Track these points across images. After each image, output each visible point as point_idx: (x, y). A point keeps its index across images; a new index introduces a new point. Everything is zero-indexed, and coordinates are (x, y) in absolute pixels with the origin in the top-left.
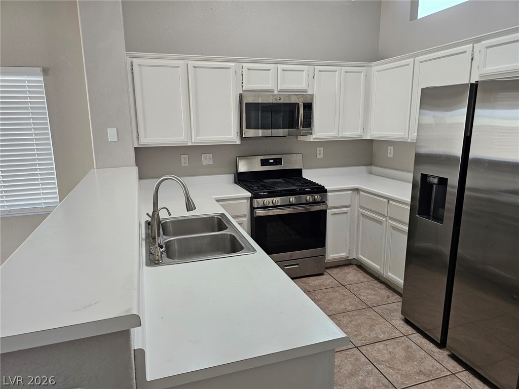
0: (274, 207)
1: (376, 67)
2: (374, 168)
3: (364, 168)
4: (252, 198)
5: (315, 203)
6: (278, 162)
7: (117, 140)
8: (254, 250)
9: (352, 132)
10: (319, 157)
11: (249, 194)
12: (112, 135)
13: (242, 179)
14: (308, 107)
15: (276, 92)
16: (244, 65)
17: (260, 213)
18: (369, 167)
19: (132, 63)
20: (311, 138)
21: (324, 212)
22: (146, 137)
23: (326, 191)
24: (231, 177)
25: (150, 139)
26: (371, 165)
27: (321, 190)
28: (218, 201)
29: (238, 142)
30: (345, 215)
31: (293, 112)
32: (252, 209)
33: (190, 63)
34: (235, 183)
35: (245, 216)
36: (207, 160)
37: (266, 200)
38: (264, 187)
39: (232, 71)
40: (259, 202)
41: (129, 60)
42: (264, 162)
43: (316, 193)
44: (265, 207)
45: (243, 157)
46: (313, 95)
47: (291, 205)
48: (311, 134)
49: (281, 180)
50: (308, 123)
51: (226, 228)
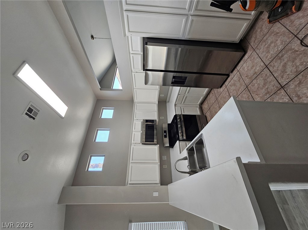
0: (182, 132)
1: (136, 100)
2: (167, 101)
3: (167, 104)
4: (180, 140)
5: (180, 118)
6: (165, 132)
7: (158, 193)
8: (202, 134)
9: (155, 107)
10: (163, 118)
11: (178, 141)
12: (156, 194)
13: (172, 145)
14: (147, 121)
15: (142, 132)
16: (132, 142)
17: (185, 138)
18: (167, 102)
19: (130, 184)
20: (157, 120)
21: (183, 115)
22: (157, 181)
23: (176, 115)
24: (171, 149)
25: (157, 179)
26: (166, 102)
27: (176, 116)
28: (181, 153)
29: (159, 145)
30: (184, 109)
31: (149, 126)
32: (183, 140)
33: (130, 162)
34: (173, 147)
35: (186, 143)
36: (165, 158)
37: (180, 135)
38: (175, 136)
39: (134, 147)
40: (181, 138)
41: (129, 185)
42: (165, 137)
43: (177, 118)
44: (183, 136)
45: (163, 144)
46: (143, 120)
47: (181, 126)
48: (156, 120)
49: (172, 131)
50: (152, 121)
51: (193, 147)
